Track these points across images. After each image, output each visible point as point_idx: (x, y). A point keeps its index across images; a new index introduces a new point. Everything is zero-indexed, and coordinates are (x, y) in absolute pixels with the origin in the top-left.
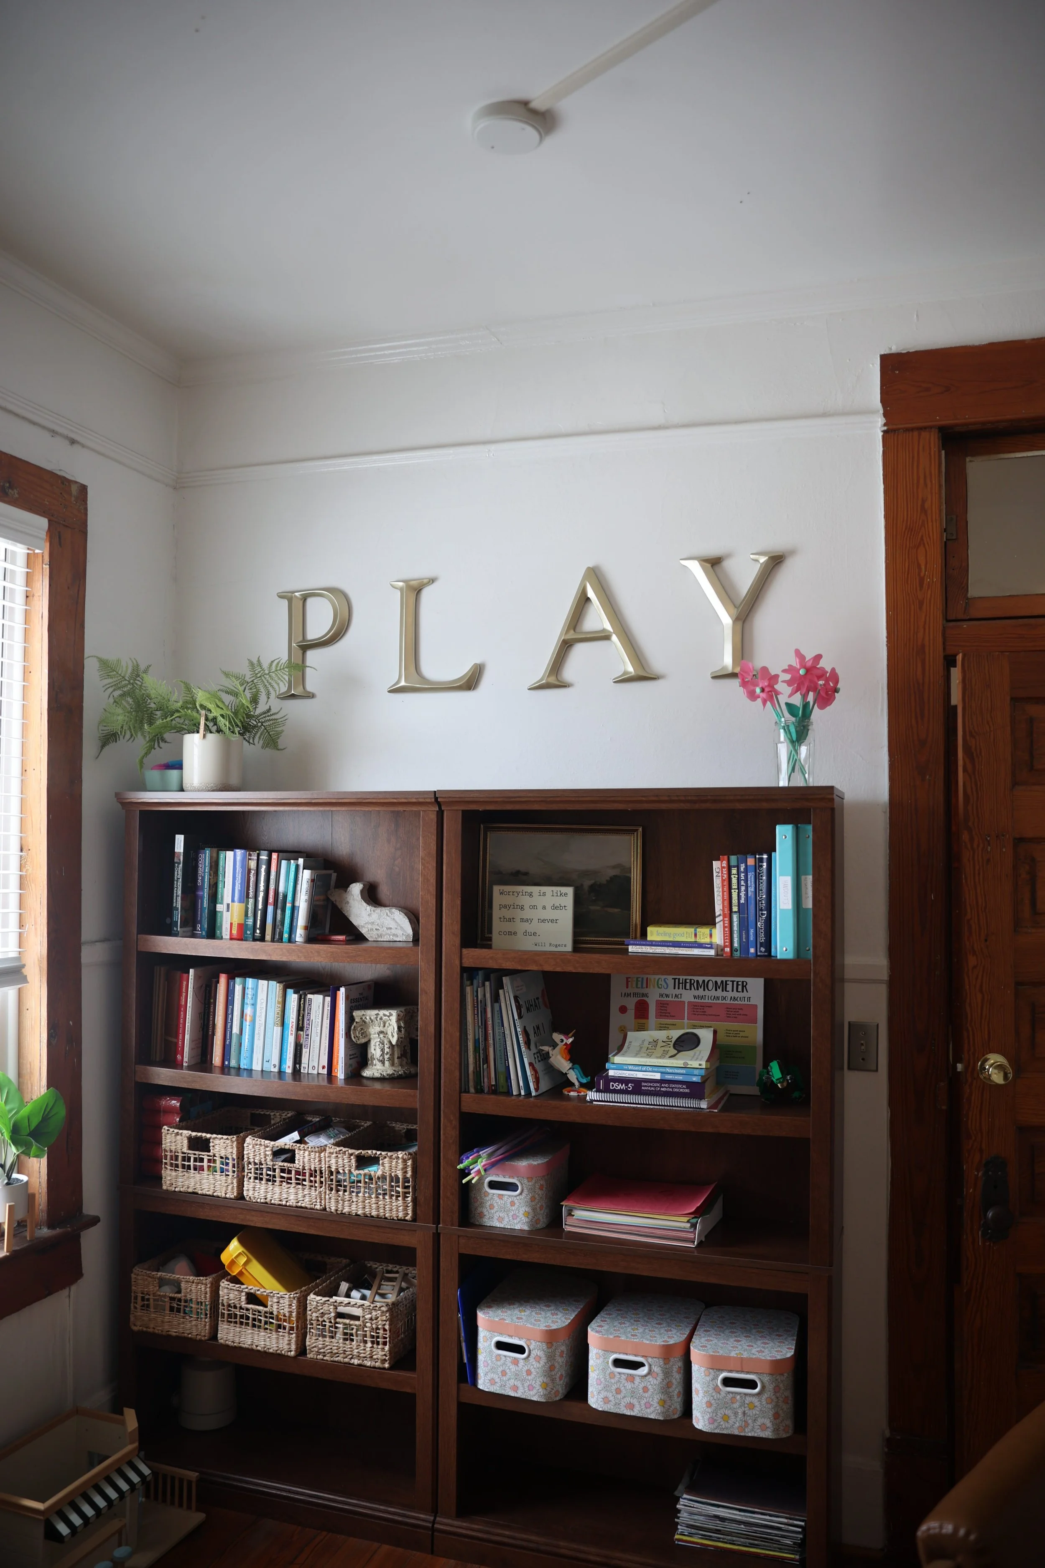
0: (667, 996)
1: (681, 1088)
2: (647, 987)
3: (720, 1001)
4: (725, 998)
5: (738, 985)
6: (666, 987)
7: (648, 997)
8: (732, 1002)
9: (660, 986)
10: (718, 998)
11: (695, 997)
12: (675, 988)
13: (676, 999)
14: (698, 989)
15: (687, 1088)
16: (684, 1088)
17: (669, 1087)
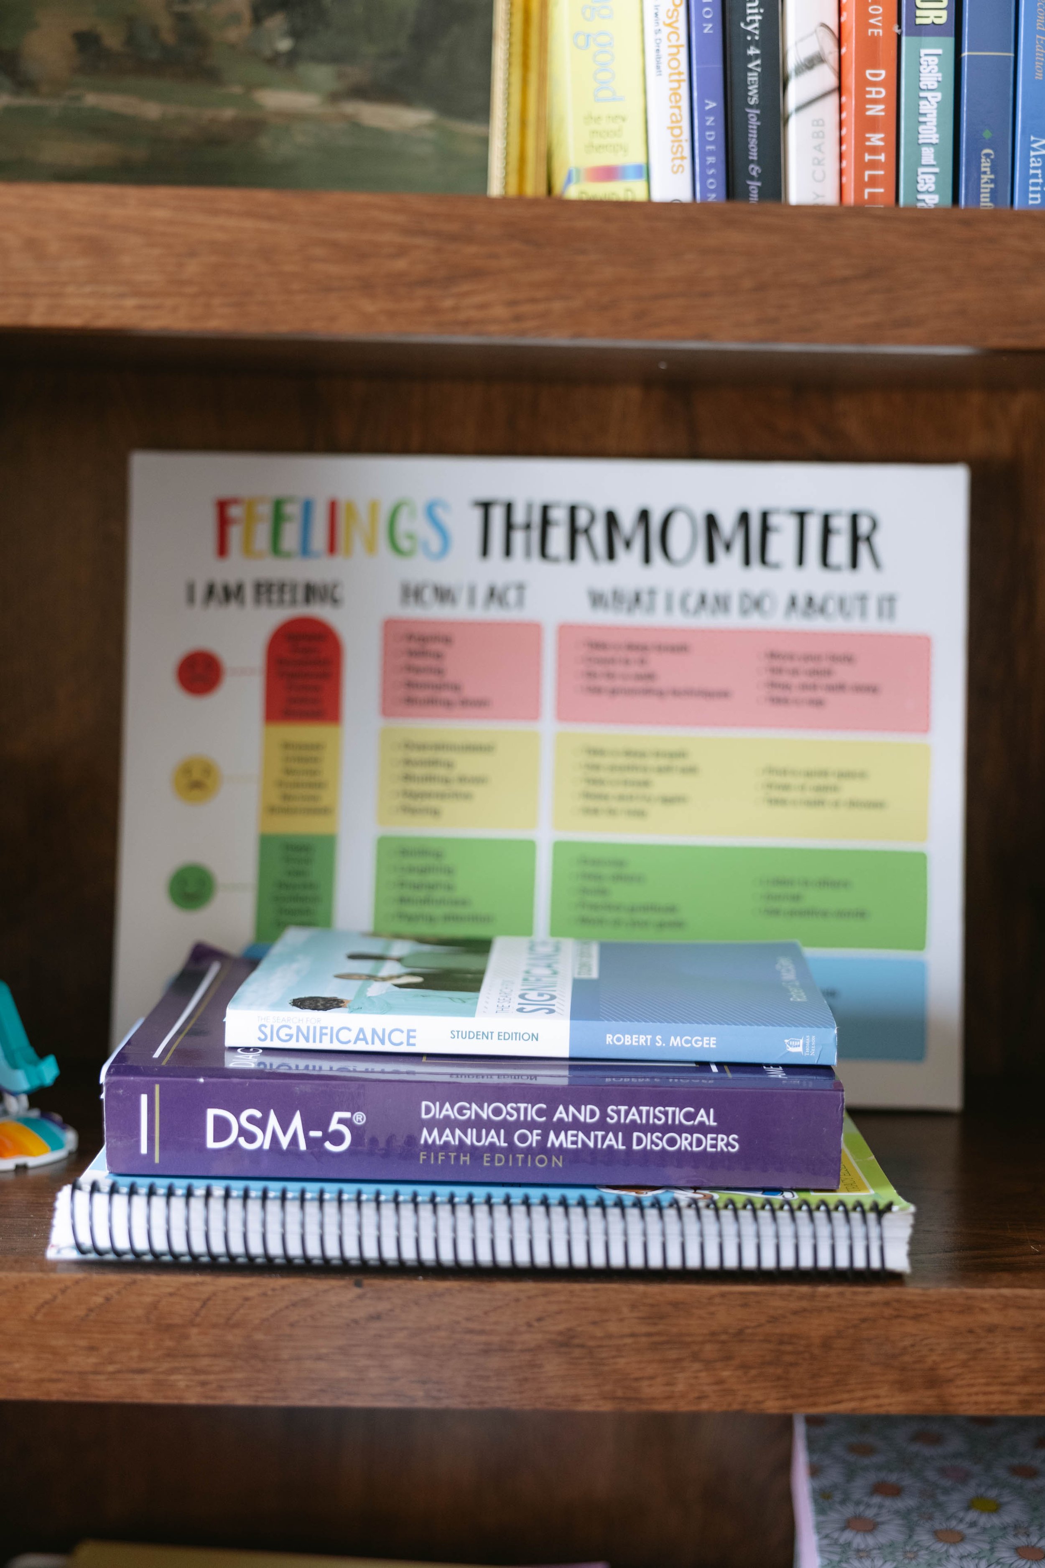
0: (444, 595)
1: (681, 1129)
2: (332, 548)
3: (733, 620)
4: (758, 604)
5: (827, 531)
6: (435, 543)
7: (335, 601)
8: (798, 623)
9: (404, 544)
10: (722, 603)
11: (597, 599)
12: (485, 551)
13: (495, 613)
14: (611, 554)
15: (723, 1128)
16: (703, 1129)
17: (602, 1125)
